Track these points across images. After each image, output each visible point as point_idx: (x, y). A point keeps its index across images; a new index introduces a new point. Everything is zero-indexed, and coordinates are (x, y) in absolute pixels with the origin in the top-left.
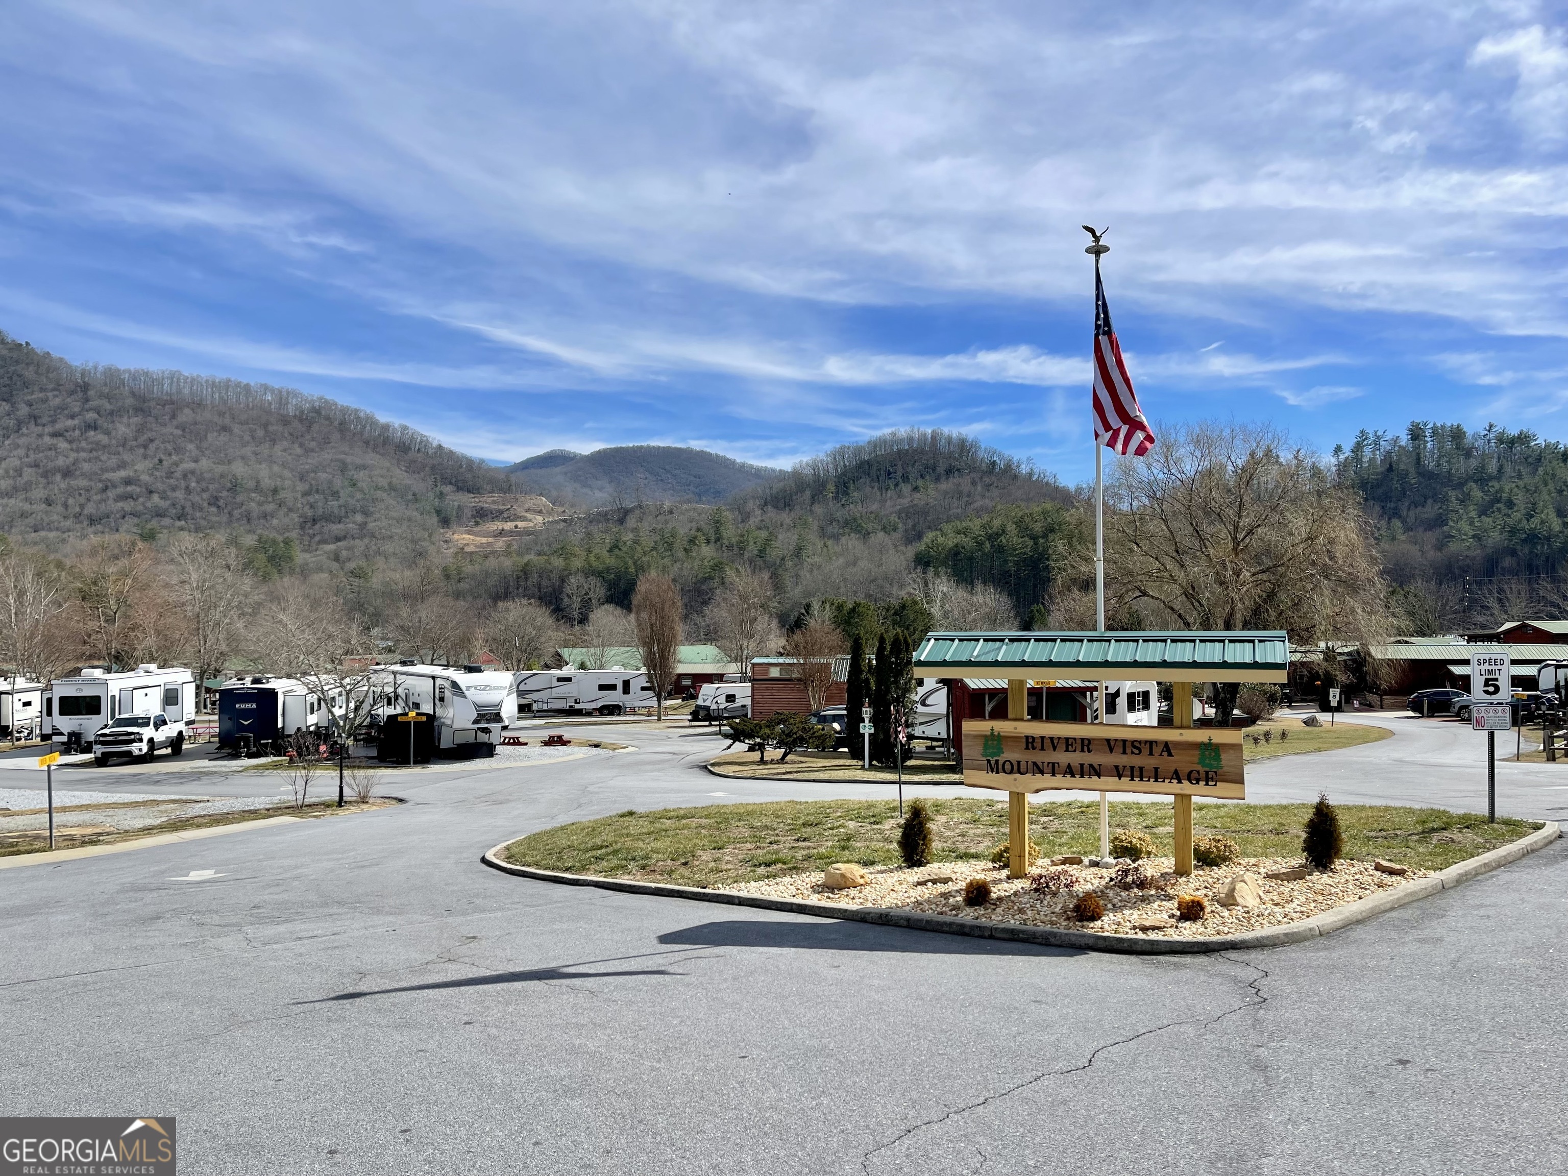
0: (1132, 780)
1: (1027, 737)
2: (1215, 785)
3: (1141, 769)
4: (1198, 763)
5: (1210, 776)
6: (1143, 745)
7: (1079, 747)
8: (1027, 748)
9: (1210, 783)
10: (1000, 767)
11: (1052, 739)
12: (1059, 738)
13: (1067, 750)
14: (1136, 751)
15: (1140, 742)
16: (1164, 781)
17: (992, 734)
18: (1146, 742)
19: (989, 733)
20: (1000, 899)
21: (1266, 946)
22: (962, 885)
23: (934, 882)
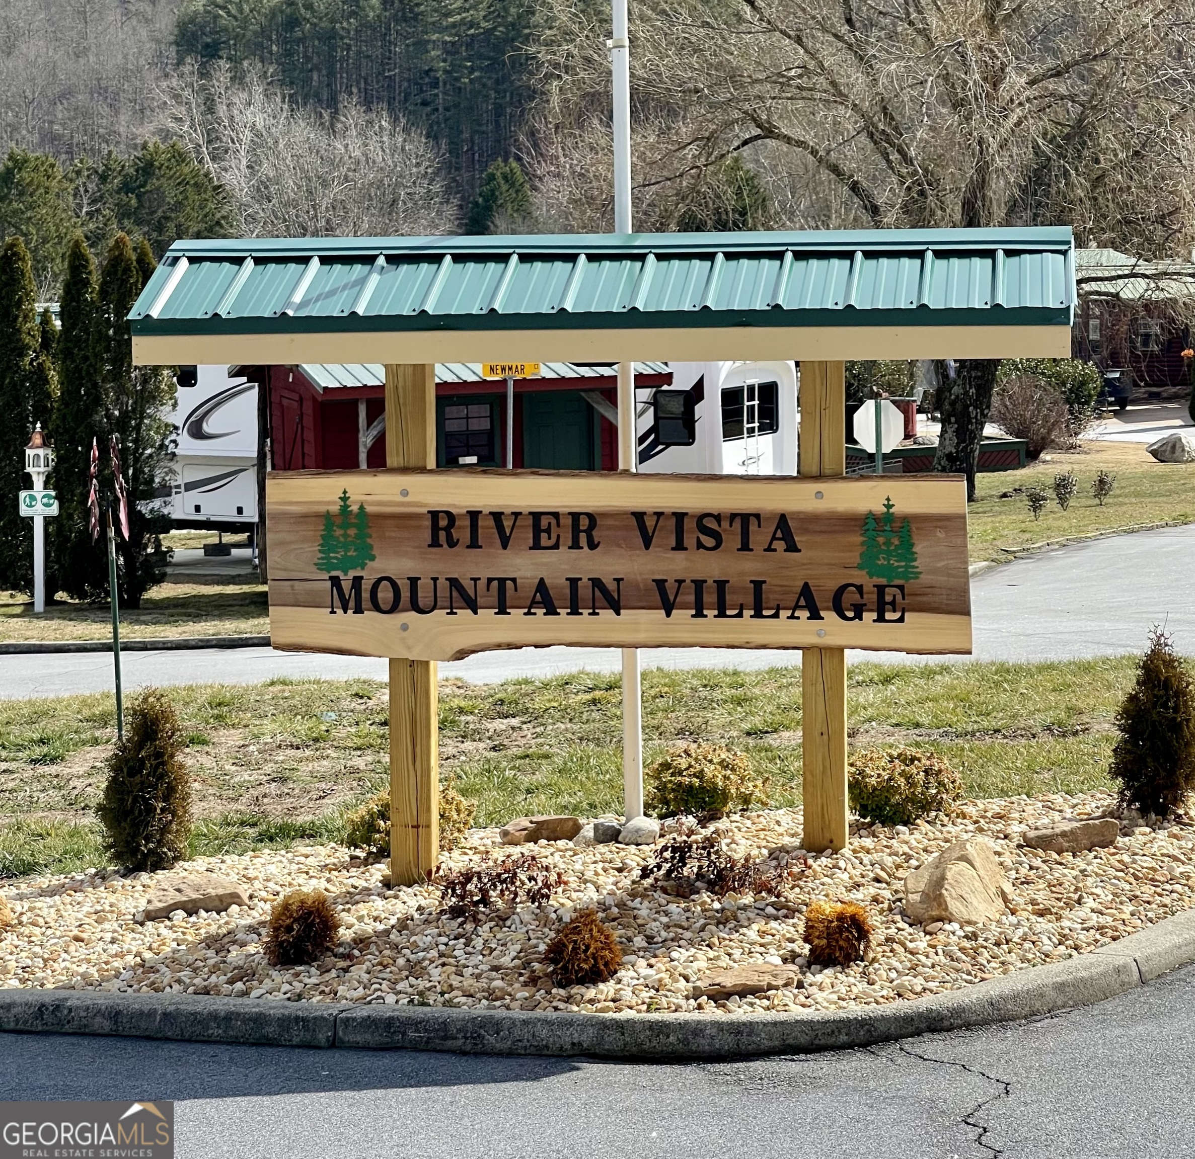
0: (699, 614)
1: (434, 515)
2: (901, 620)
3: (721, 585)
4: (859, 567)
5: (888, 598)
6: (725, 524)
7: (566, 538)
8: (435, 543)
9: (888, 616)
10: (366, 595)
11: (497, 516)
12: (516, 515)
13: (536, 546)
14: (709, 542)
15: (718, 518)
16: (776, 616)
17: (345, 508)
18: (733, 516)
19: (335, 508)
20: (362, 942)
21: (1013, 1019)
22: (263, 911)
23: (191, 908)
